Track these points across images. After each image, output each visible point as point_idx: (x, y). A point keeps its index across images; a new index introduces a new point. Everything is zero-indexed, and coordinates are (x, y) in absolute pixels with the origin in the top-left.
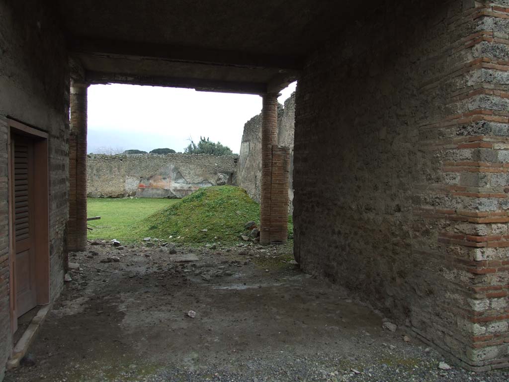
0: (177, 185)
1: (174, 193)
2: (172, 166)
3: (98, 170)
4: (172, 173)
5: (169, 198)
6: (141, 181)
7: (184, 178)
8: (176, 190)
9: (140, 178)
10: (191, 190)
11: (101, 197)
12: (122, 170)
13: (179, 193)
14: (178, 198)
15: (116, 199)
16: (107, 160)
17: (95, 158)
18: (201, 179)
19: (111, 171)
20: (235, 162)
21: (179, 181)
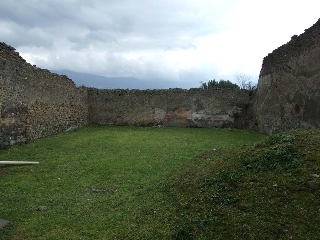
0: (198, 116)
1: (195, 122)
2: (194, 100)
3: (133, 103)
4: (194, 105)
5: (191, 127)
6: (167, 112)
7: (204, 110)
8: (197, 120)
9: (166, 110)
10: (210, 120)
11: (135, 126)
12: (152, 102)
13: (199, 123)
14: (198, 127)
15: (146, 127)
16: (140, 94)
17: (130, 92)
18: (219, 110)
19: (143, 103)
20: (250, 95)
21: (199, 113)
